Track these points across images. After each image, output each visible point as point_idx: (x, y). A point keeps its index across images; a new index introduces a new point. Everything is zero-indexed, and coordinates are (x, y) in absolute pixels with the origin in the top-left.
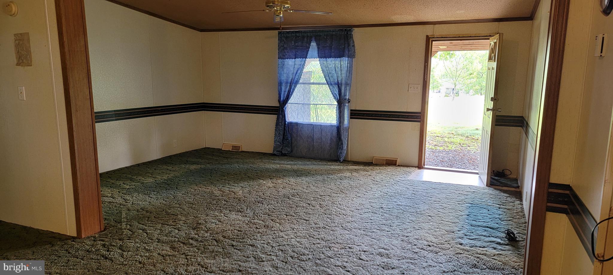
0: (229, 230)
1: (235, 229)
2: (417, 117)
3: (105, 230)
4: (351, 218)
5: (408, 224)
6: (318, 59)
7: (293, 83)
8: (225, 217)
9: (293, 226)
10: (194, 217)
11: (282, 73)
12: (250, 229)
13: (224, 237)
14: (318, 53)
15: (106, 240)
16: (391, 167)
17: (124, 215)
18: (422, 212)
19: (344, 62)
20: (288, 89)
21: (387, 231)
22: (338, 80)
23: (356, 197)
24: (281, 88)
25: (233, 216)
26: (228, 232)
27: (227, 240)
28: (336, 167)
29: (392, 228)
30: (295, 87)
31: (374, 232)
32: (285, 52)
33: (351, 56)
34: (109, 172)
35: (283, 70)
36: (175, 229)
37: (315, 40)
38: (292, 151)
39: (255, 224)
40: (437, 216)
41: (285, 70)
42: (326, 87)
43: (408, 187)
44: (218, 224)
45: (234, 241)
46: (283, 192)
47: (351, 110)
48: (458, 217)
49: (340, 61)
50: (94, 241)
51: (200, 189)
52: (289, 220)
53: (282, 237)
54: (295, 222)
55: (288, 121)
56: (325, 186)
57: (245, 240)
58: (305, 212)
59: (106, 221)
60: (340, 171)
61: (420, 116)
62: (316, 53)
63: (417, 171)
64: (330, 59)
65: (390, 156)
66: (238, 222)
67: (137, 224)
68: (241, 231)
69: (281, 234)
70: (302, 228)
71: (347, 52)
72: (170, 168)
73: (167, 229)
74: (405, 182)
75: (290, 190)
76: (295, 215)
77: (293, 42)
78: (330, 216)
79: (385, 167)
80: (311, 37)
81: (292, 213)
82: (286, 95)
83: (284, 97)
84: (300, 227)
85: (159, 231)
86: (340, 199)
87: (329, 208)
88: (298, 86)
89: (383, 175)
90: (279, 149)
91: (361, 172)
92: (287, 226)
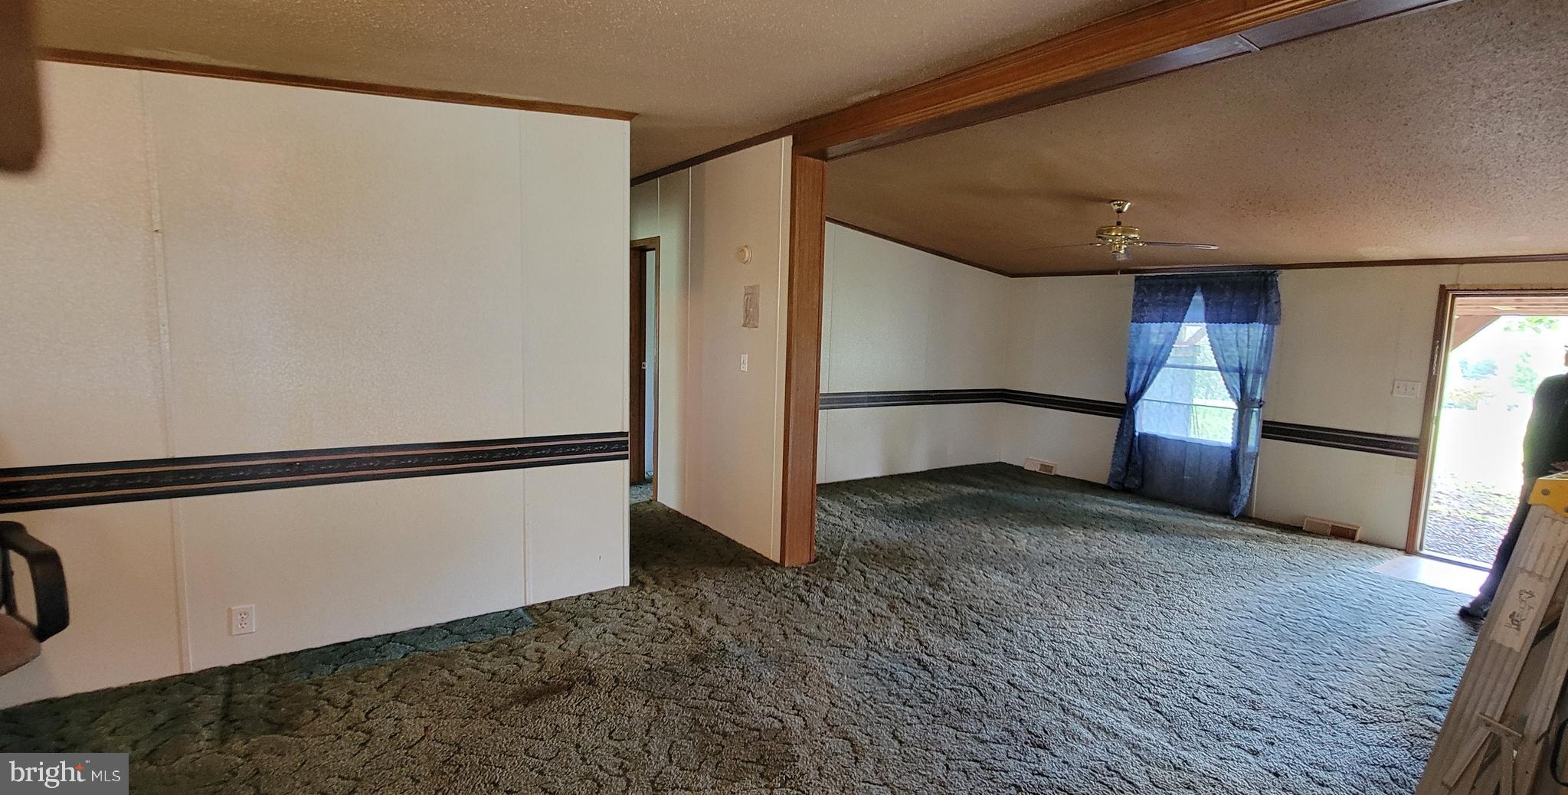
0: (982, 598)
1: (991, 599)
2: (1409, 448)
3: (815, 561)
4: (1206, 622)
5: (1325, 655)
6: (1205, 324)
7: (1155, 364)
8: (984, 577)
9: (1090, 613)
10: (939, 567)
11: (1136, 346)
12: (1016, 603)
13: (970, 607)
14: (1206, 314)
15: (811, 574)
16: (1339, 542)
17: (845, 546)
18: (1370, 639)
19: (1257, 331)
20: (1144, 374)
21: (1273, 661)
22: (1240, 364)
23: (1235, 585)
24: (1132, 373)
25: (997, 577)
26: (980, 600)
27: (973, 614)
28: (1218, 526)
29: (1286, 656)
30: (1158, 371)
31: (1244, 656)
32: (1144, 312)
33: (1272, 320)
34: (850, 481)
35: (1138, 342)
36: (905, 579)
37: (1202, 291)
38: (1142, 485)
39: (1027, 598)
40: (1402, 653)
41: (1142, 342)
42: (1217, 376)
43: (1361, 586)
44: (969, 586)
45: (983, 617)
46: (1096, 552)
47: (1264, 422)
48: (1454, 665)
49: (1248, 328)
50: (798, 574)
51: (963, 525)
52: (1087, 603)
53: (1064, 628)
54: (1097, 607)
55: (1141, 431)
56: (1181, 556)
57: (1001, 619)
58: (1122, 595)
59: (821, 550)
60: (1225, 534)
61: (1417, 446)
62: (1201, 313)
63: (1402, 558)
64: (1227, 324)
65: (1344, 520)
66: (1002, 588)
67: (858, 561)
68: (1000, 604)
69: (1065, 623)
70: (1105, 621)
71: (1263, 313)
72: (932, 487)
73: (895, 577)
74: (1357, 576)
75: (1111, 552)
76: (1102, 597)
77: (1160, 294)
78: (1167, 611)
79: (1325, 541)
80: (1195, 286)
81: (1098, 592)
82: (1139, 386)
83: (1136, 388)
84: (1103, 619)
85: (882, 578)
86: (1201, 584)
87: (1171, 595)
88: (1163, 370)
89: (1315, 555)
90: (1120, 479)
91: (1269, 543)
92: (1081, 611)
